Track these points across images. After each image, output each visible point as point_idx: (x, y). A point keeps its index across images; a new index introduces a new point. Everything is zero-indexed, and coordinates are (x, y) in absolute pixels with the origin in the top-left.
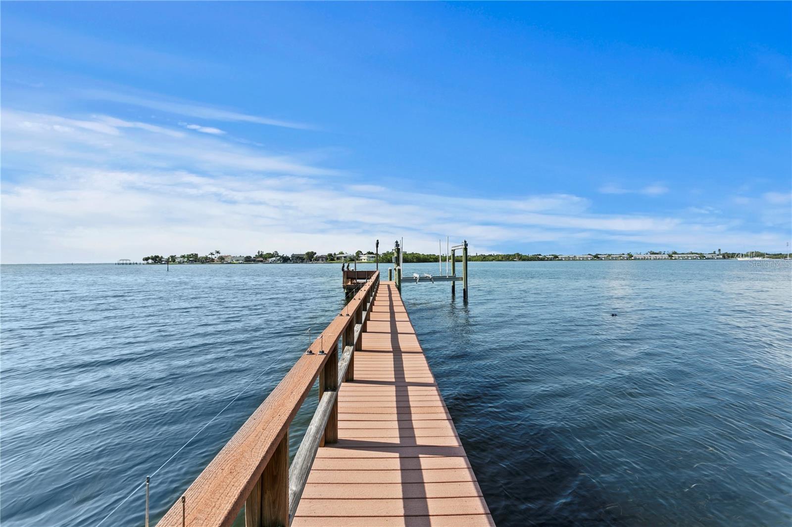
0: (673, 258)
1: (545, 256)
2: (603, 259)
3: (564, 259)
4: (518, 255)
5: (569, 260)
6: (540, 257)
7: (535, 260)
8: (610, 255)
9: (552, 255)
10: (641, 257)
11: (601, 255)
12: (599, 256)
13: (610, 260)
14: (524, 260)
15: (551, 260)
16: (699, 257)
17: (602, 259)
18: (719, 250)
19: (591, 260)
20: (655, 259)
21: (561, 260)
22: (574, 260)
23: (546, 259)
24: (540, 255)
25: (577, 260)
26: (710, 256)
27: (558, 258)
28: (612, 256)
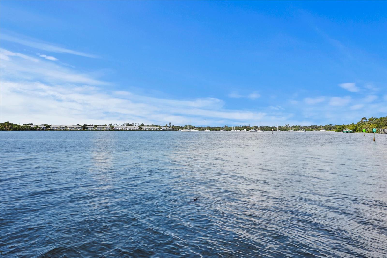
0: (142, 129)
1: (37, 126)
2: (91, 129)
3: (55, 129)
4: (8, 124)
5: (60, 130)
6: (32, 126)
7: (27, 130)
8: (96, 126)
9: (44, 125)
10: (120, 128)
11: (88, 125)
12: (87, 127)
13: (96, 130)
14: (15, 129)
15: (43, 130)
16: (159, 129)
17: (89, 130)
18: (170, 123)
19: (80, 130)
20: (130, 130)
21: (53, 130)
22: (65, 130)
23: (38, 129)
24: (32, 124)
25: (68, 130)
26: (164, 128)
27: (50, 127)
28: (98, 127)
